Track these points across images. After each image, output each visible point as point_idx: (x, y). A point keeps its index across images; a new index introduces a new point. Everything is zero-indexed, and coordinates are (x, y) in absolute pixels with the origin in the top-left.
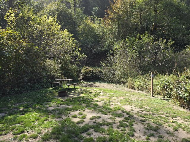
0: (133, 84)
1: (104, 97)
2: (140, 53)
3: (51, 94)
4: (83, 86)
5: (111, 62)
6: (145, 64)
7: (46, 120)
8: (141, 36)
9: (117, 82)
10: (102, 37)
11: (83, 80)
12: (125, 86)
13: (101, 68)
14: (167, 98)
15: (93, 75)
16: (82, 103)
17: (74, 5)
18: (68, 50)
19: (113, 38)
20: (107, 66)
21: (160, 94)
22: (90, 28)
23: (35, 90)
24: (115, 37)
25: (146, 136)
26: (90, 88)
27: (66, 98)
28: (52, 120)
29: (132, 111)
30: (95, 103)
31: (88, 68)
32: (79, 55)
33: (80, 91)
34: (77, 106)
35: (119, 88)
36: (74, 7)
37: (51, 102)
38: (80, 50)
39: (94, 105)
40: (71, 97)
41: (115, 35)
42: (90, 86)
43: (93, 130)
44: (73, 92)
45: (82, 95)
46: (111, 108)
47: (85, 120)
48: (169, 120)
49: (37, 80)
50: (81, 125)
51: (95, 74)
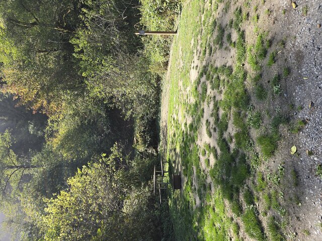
0: (160, 65)
1: (180, 114)
2: (107, 53)
3: (178, 202)
4: (166, 148)
5: (125, 102)
6: (126, 44)
7: (214, 209)
8: (77, 50)
9: (158, 90)
10: (82, 117)
11: (157, 147)
12: (164, 76)
13: (135, 118)
14: (177, 9)
15: (149, 131)
16: (189, 150)
17: (26, 168)
18: (105, 176)
19: (84, 98)
20: (132, 108)
21: (173, 20)
22: (68, 137)
23: (172, 229)
24: (81, 95)
25: (230, 47)
26: (168, 135)
27: (183, 176)
28: (214, 199)
29: (198, 68)
30: (189, 129)
31: (137, 140)
32: (113, 157)
33: (173, 153)
34: (193, 158)
35: (167, 87)
36: (29, 167)
37: (189, 202)
38: (104, 155)
39: (191, 130)
40: (181, 169)
41: (77, 95)
42: (165, 136)
43: (225, 133)
44: (173, 165)
45: (178, 150)
46: (194, 102)
47: (212, 146)
48: (209, 8)
49: (156, 227)
50: (219, 152)
51: (145, 128)
